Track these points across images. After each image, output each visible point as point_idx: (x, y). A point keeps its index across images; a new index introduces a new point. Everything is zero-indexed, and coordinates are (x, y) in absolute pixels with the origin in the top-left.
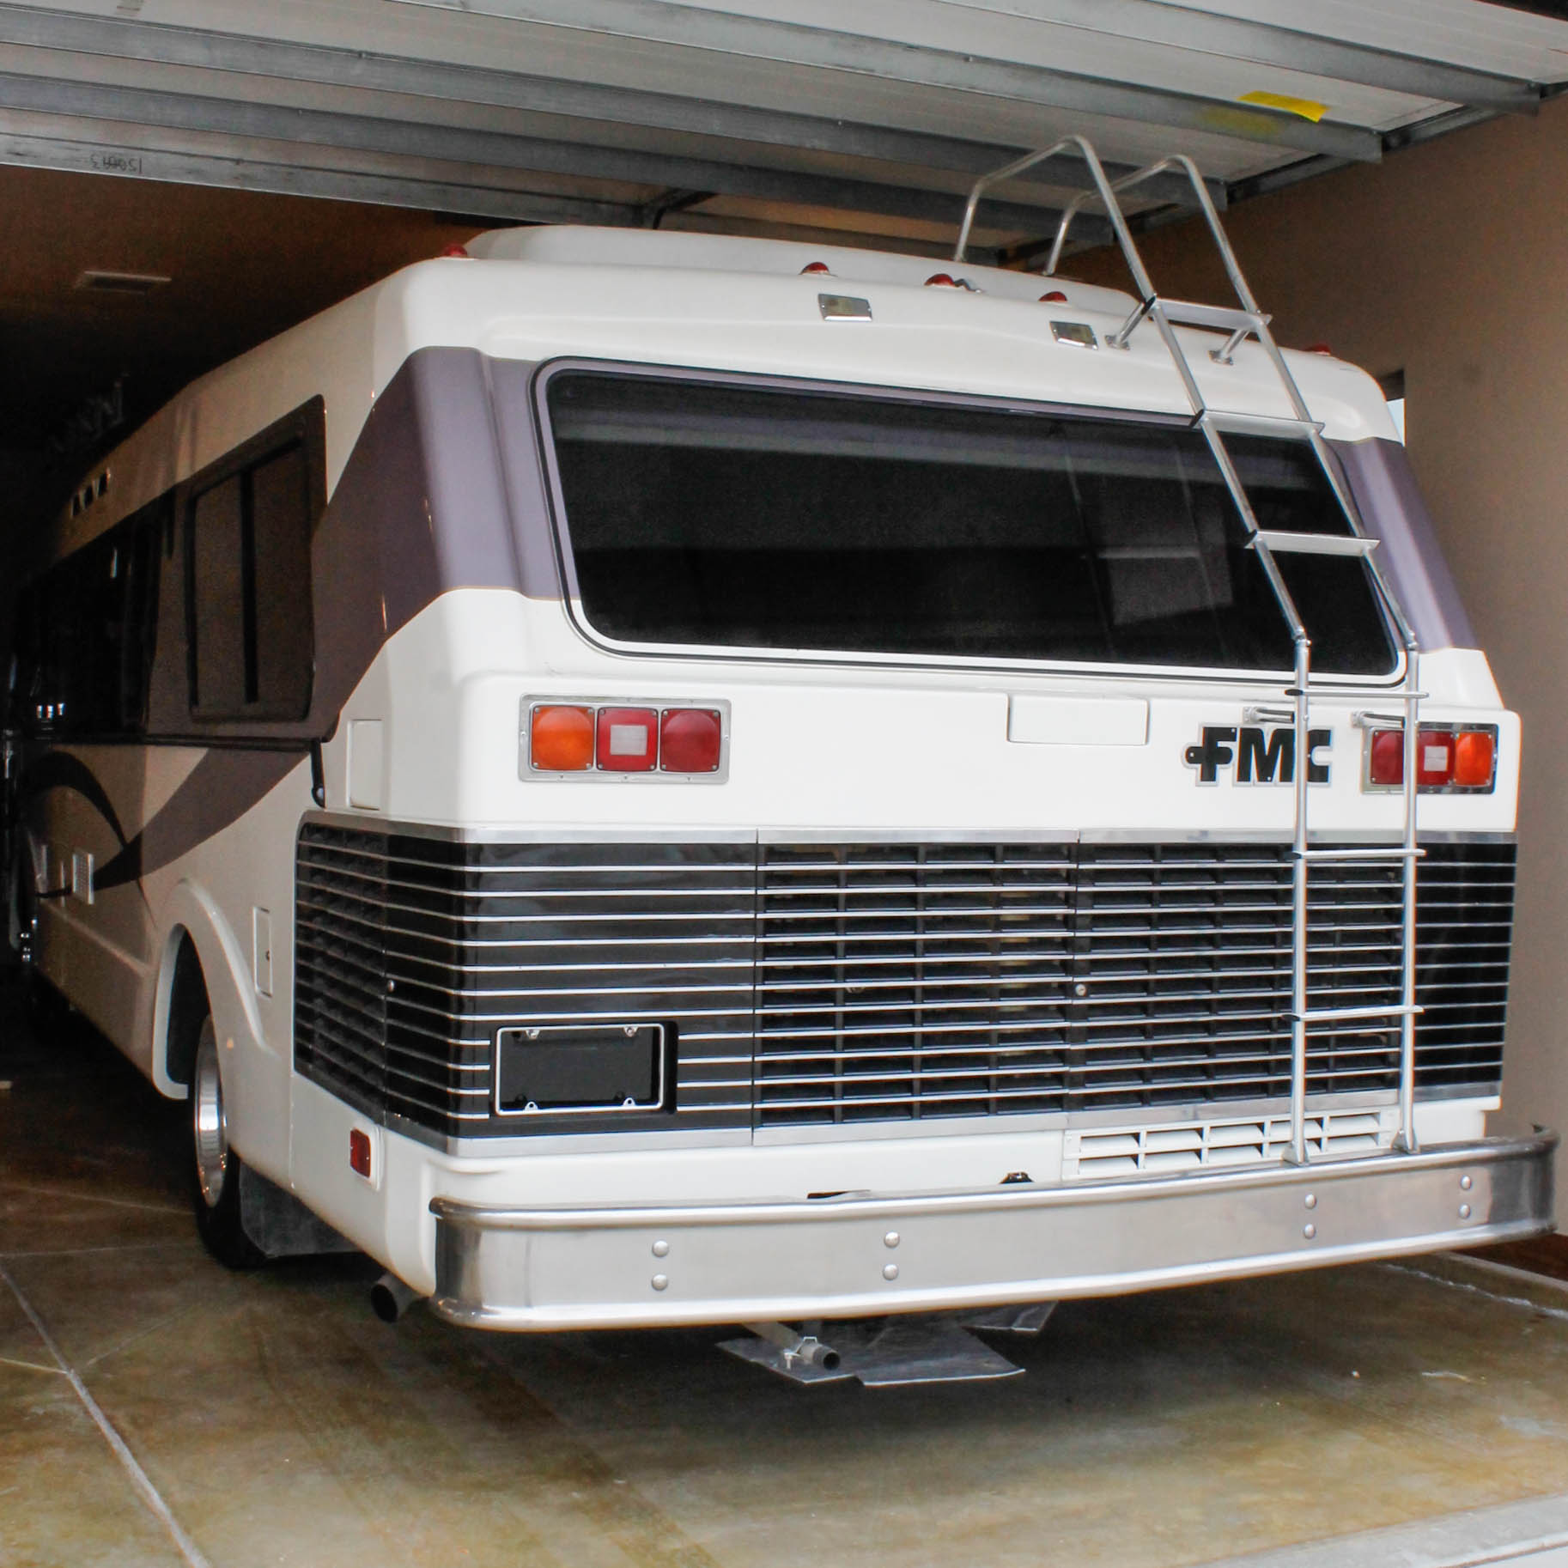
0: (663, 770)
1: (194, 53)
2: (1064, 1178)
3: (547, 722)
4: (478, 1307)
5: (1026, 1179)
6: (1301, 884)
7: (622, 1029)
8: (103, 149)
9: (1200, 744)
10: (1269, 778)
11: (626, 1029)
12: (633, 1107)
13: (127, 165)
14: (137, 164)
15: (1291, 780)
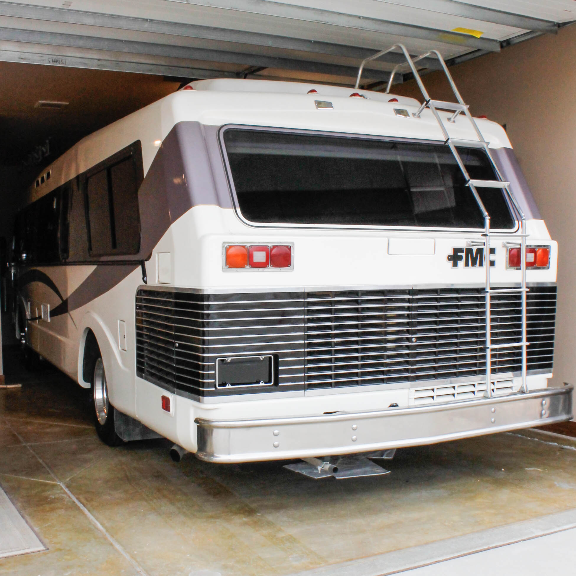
0: (272, 267)
1: (89, 20)
2: (410, 405)
3: (232, 251)
4: (213, 456)
5: (397, 405)
6: (488, 302)
7: (259, 357)
8: (52, 56)
9: (452, 254)
10: (475, 265)
12: (264, 384)
13: (61, 62)
14: (64, 61)
15: (482, 266)
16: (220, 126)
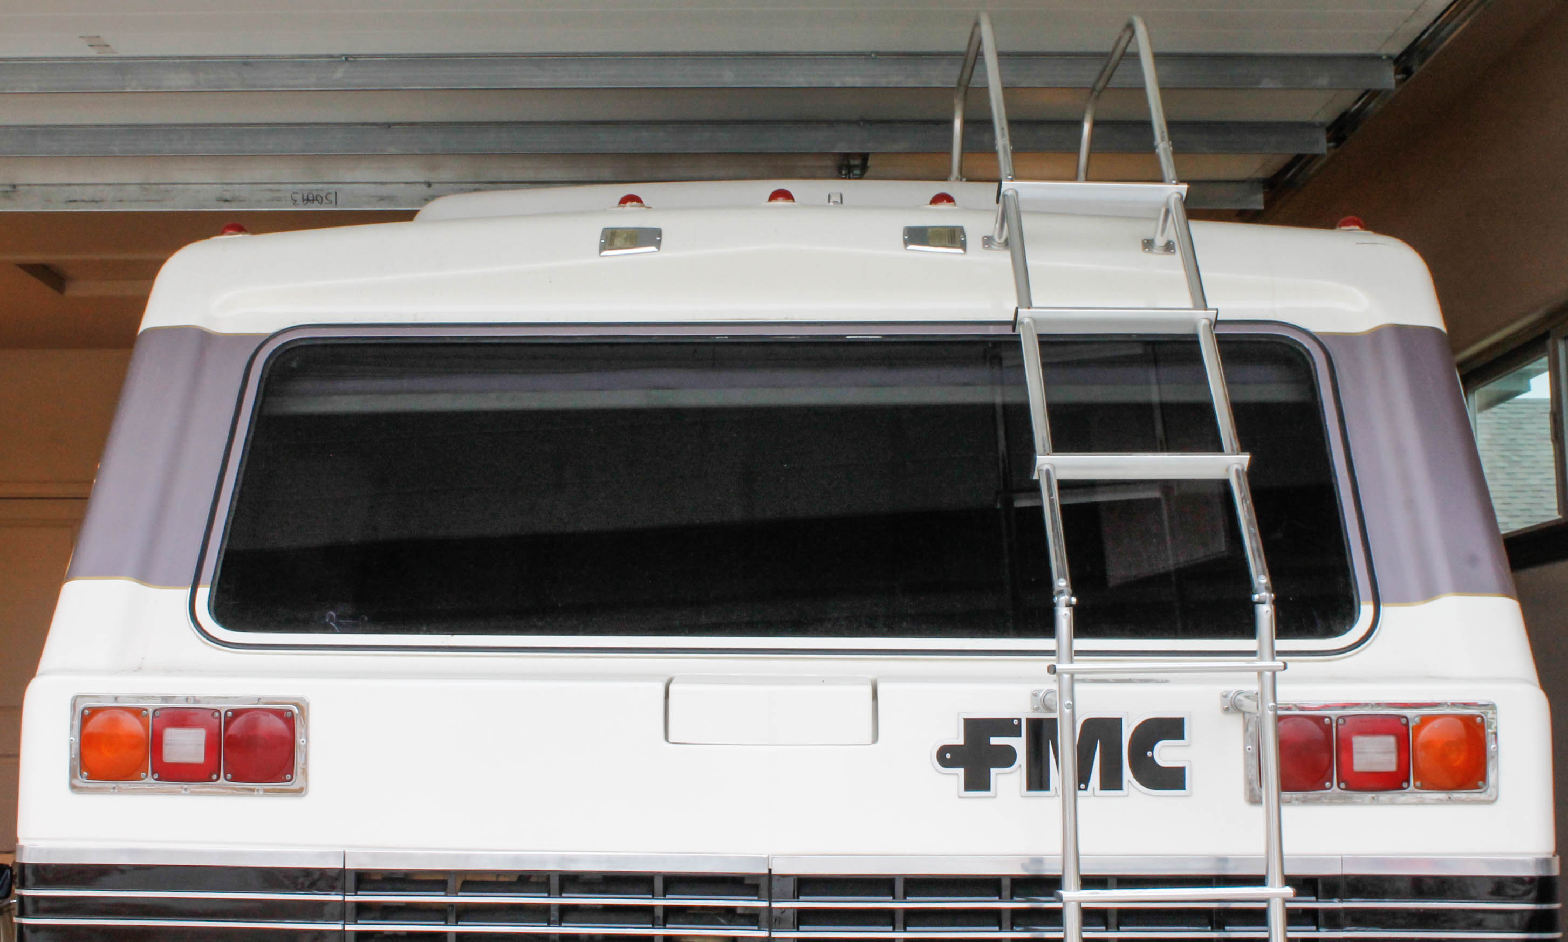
0: (228, 780)
8: (300, 186)
9: (960, 741)
10: (1084, 786)
13: (324, 199)
14: (332, 198)
15: (1120, 787)
16: (270, 335)
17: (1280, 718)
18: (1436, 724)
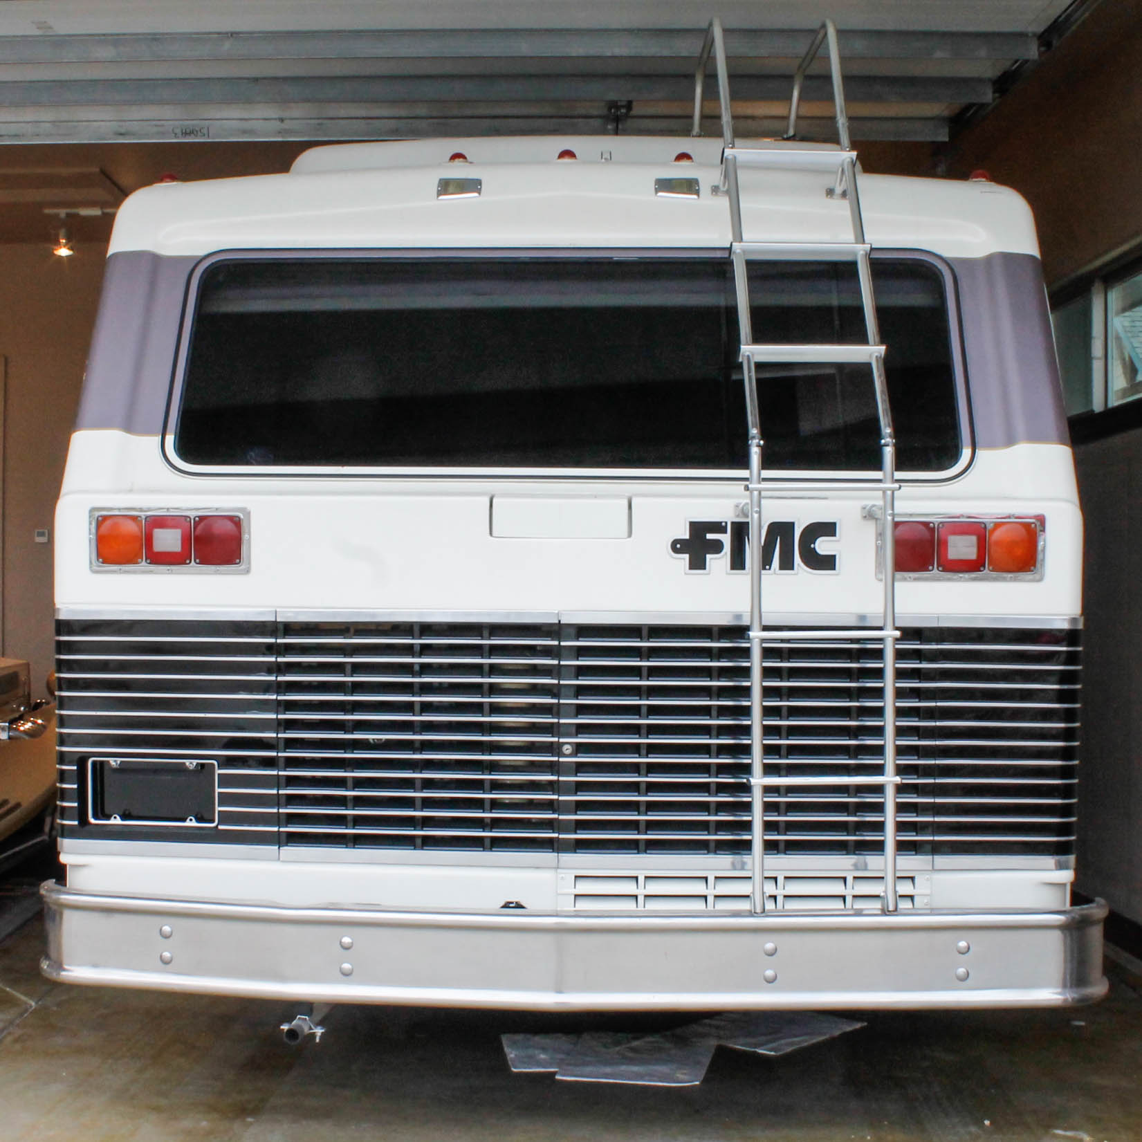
0: (197, 563)
3: (108, 527)
4: (60, 967)
5: (522, 907)
6: (756, 663)
7: (184, 763)
8: (182, 122)
9: (687, 537)
10: (767, 567)
11: (187, 764)
12: (194, 824)
13: (199, 132)
14: (205, 131)
15: (792, 568)
16: (201, 258)
17: (896, 525)
18: (1003, 528)
